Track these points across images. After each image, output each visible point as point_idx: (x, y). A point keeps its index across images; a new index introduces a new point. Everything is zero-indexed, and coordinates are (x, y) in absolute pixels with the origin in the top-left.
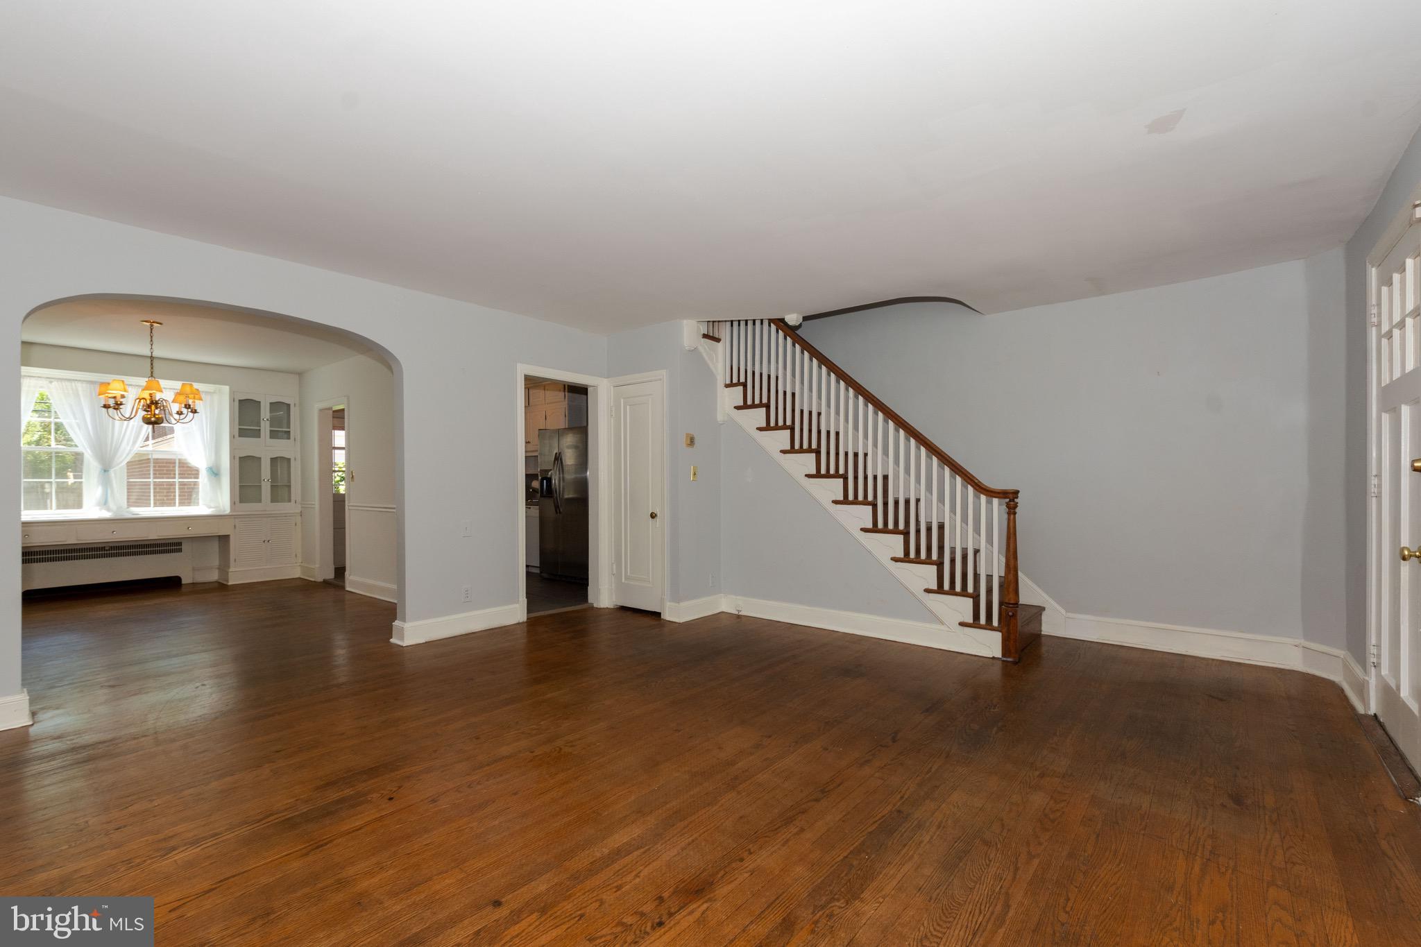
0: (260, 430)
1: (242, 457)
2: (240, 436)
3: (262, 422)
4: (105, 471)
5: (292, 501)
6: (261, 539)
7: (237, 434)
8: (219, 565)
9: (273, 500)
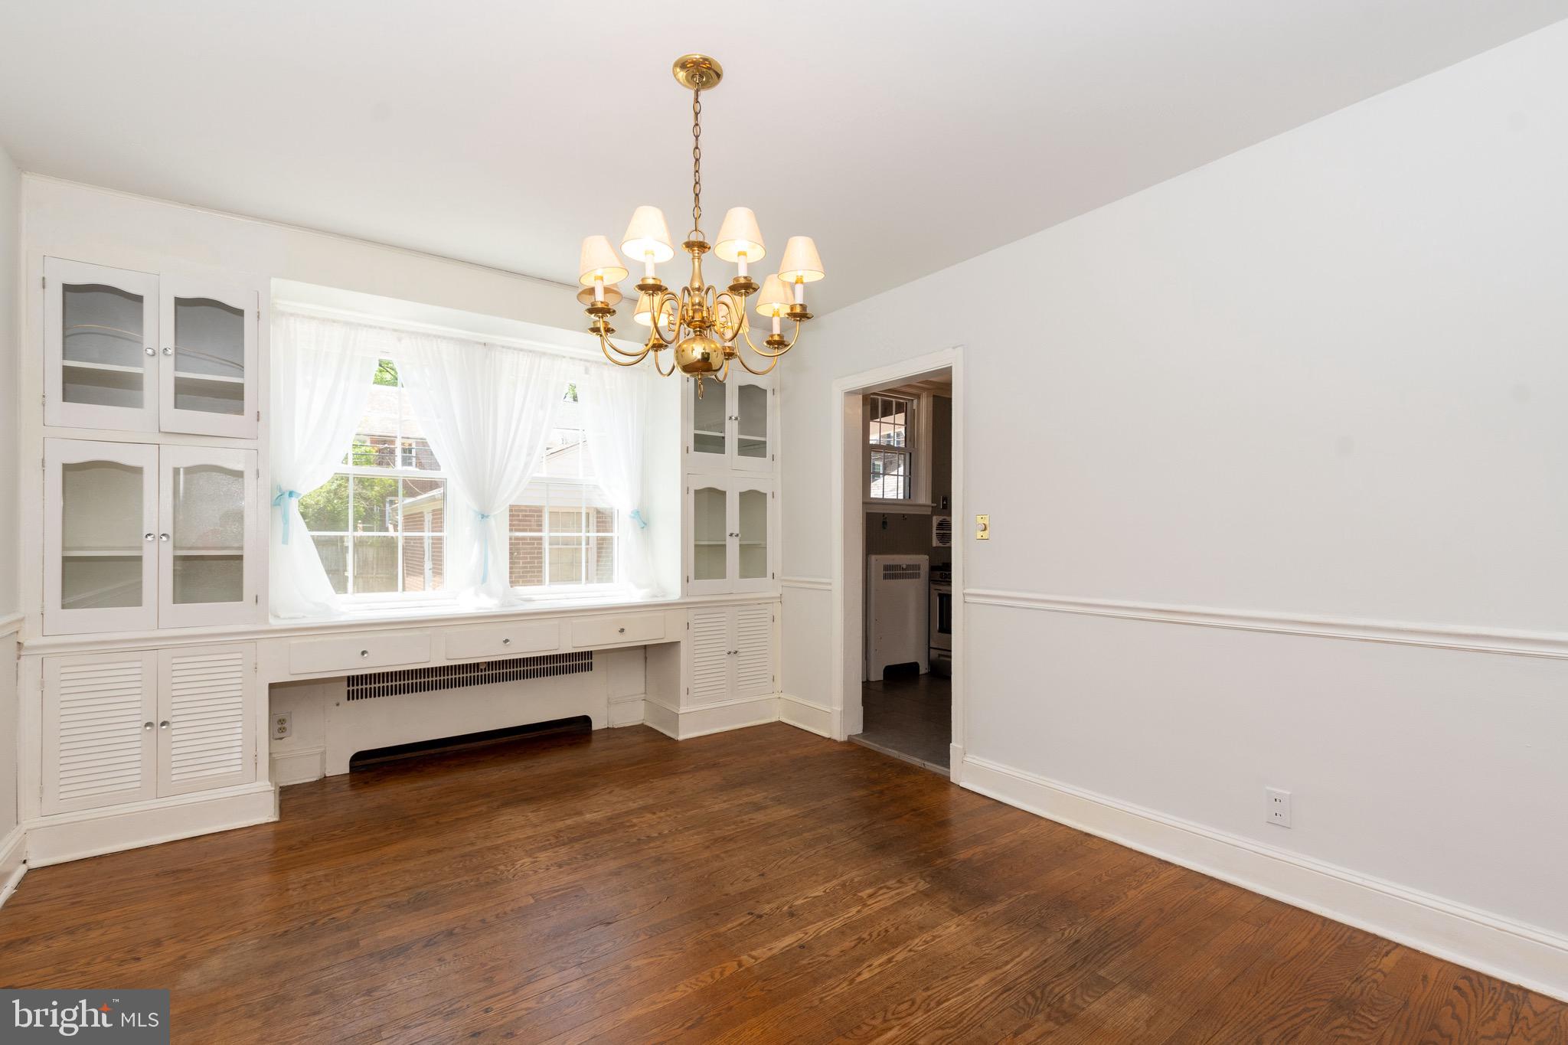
0: (723, 438)
1: (698, 490)
2: (696, 450)
3: (728, 423)
4: (483, 516)
5: (769, 575)
6: (724, 648)
7: (691, 444)
8: (645, 693)
9: (744, 574)
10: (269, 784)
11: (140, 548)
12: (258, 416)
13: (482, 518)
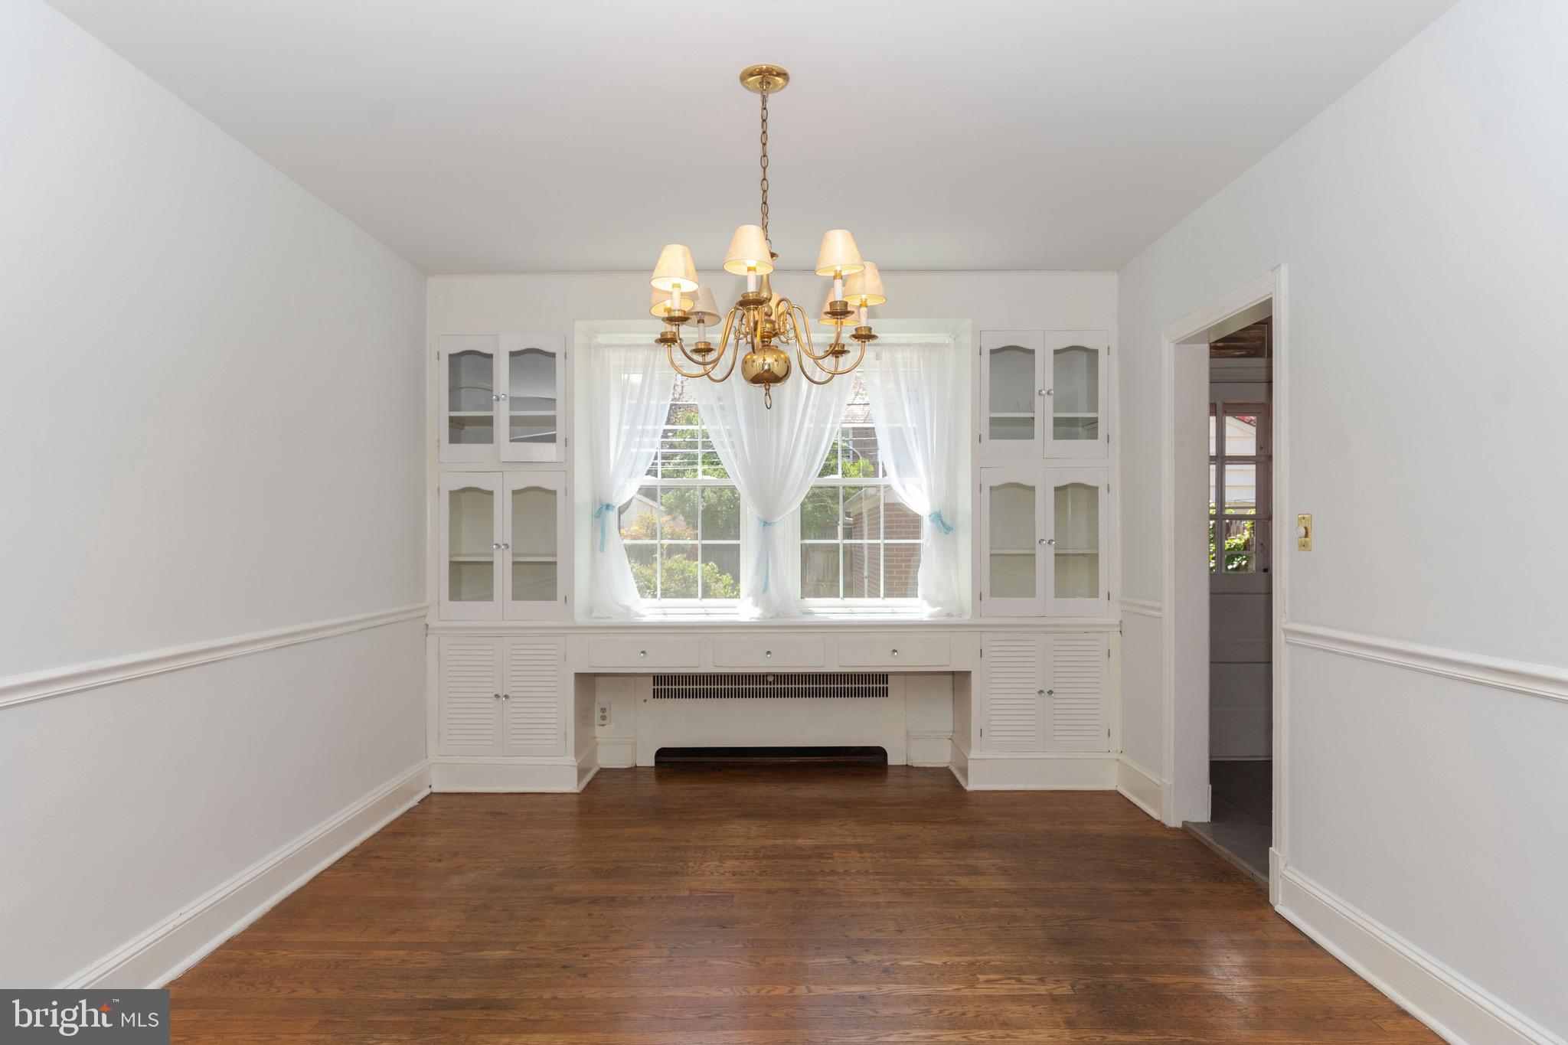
0: (1032, 419)
1: (996, 485)
2: (992, 436)
3: (1038, 400)
4: (766, 524)
5: (1103, 593)
6: (1033, 686)
7: (985, 430)
8: (953, 731)
9: (1061, 591)
10: (574, 759)
11: (492, 555)
12: (566, 442)
13: (764, 525)
